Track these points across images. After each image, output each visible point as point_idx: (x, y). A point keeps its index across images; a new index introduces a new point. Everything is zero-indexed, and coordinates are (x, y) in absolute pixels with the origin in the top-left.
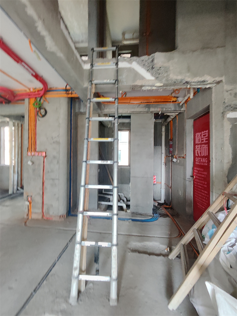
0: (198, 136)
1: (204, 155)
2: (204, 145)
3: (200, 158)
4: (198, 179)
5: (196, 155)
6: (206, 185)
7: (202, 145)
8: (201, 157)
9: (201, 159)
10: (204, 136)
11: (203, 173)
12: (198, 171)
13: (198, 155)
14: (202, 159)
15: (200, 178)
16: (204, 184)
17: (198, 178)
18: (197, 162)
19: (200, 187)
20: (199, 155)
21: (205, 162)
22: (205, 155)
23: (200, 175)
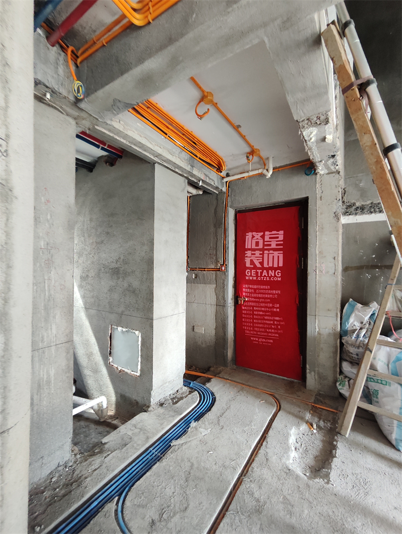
0: (253, 237)
1: (271, 265)
2: (271, 252)
3: (259, 271)
4: (252, 302)
5: (248, 265)
6: (277, 308)
7: (266, 252)
8: (263, 268)
9: (262, 273)
10: (270, 238)
11: (270, 292)
12: (255, 290)
13: (252, 266)
14: (265, 271)
15: (261, 300)
16: (273, 307)
17: (253, 299)
18: (251, 276)
19: (261, 313)
20: (255, 266)
21: (275, 276)
22: (276, 266)
23: (260, 296)
